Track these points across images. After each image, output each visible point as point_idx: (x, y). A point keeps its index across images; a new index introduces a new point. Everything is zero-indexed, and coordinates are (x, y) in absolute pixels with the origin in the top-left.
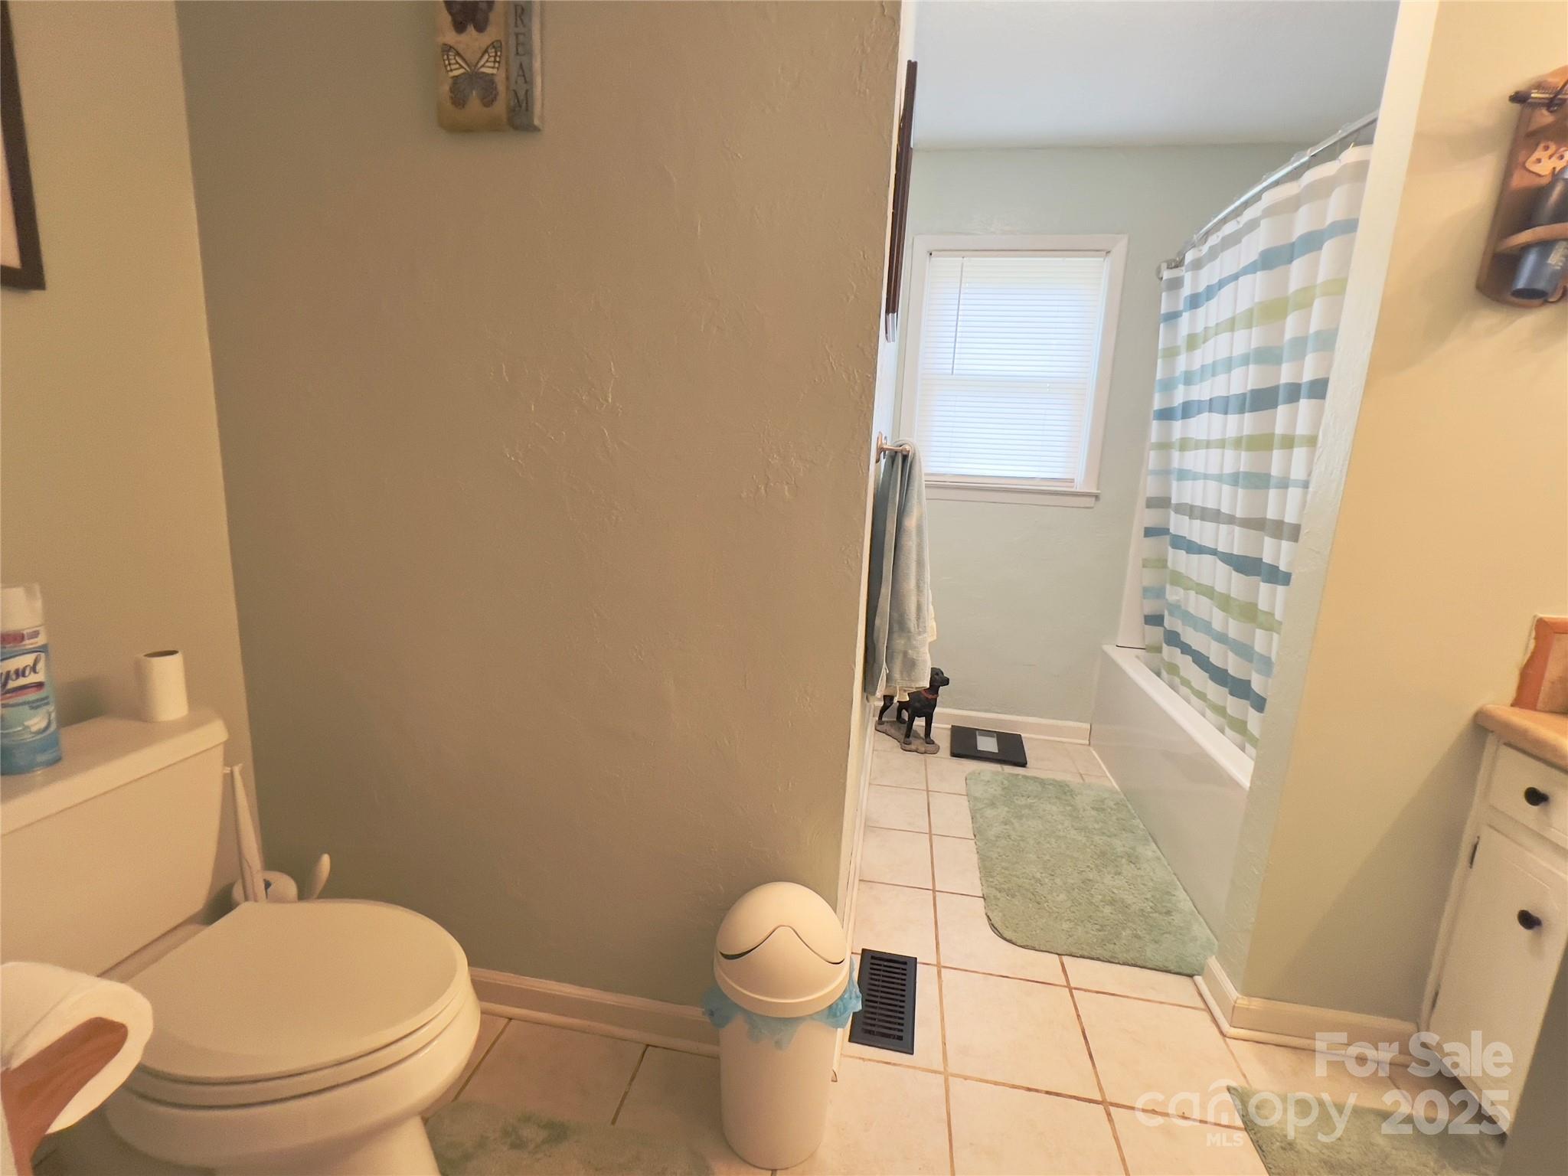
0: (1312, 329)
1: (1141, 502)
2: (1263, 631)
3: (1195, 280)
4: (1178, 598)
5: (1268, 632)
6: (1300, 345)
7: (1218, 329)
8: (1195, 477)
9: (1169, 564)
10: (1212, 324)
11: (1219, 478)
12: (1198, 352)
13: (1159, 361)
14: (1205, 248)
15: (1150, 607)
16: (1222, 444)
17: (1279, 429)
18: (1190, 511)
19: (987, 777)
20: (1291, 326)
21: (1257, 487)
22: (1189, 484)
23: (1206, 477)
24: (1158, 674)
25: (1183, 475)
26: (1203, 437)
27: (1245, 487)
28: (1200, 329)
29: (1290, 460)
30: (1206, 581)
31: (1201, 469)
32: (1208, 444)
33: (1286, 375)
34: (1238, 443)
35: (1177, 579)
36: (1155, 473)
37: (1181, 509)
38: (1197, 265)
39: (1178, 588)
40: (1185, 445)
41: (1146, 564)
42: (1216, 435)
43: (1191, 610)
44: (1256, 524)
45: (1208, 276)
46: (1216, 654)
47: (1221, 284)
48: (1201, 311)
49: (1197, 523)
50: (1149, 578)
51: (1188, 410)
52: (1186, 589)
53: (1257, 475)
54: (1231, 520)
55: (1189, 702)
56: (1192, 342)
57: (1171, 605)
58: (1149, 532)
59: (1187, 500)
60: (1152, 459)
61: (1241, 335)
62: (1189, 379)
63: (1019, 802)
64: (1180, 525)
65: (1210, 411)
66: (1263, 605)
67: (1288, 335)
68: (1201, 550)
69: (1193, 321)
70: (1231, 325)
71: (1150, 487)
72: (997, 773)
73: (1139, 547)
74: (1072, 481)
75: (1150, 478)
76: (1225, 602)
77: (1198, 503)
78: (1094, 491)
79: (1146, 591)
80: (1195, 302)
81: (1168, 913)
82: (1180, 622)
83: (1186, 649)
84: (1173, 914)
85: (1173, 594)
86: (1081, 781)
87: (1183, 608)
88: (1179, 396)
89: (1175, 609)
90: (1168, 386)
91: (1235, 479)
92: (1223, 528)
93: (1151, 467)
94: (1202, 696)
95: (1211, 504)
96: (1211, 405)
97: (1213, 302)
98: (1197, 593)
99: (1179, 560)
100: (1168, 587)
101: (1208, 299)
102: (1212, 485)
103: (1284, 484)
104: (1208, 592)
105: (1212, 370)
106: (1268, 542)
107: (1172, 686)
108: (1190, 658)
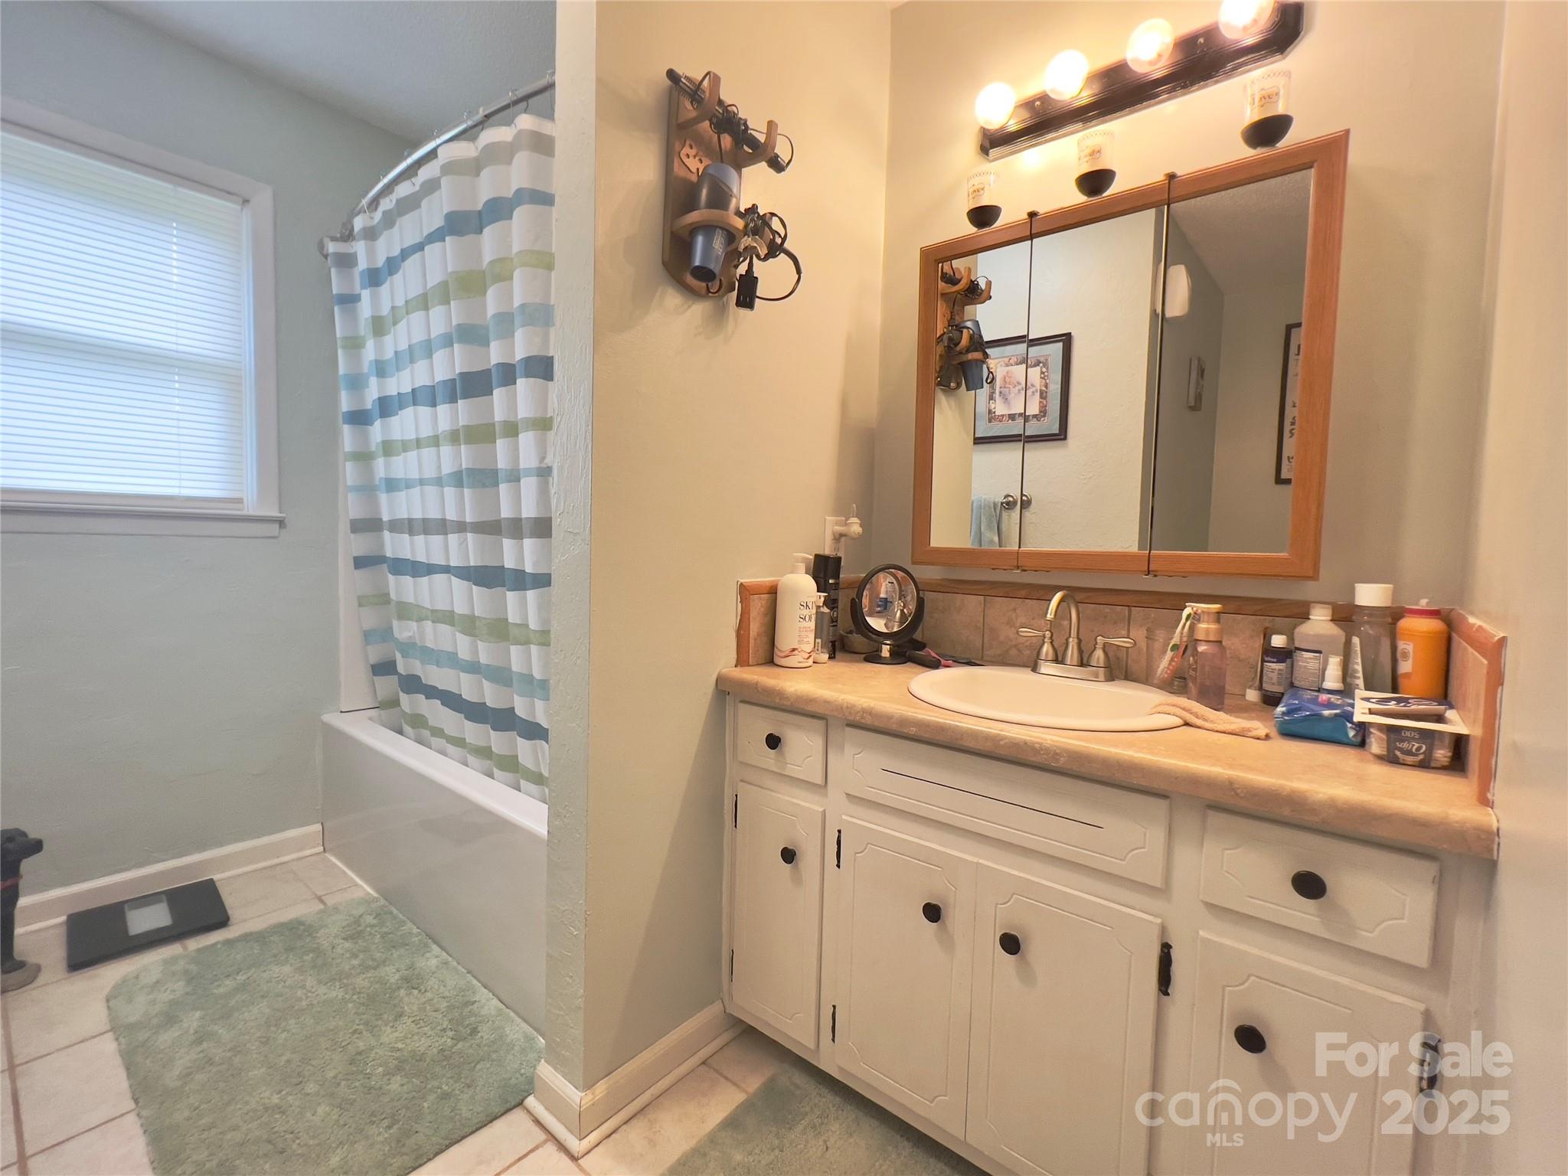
0: (517, 303)
1: (343, 527)
2: (519, 646)
3: (371, 253)
4: (410, 634)
5: (524, 647)
6: (506, 322)
7: (409, 307)
8: (409, 484)
9: (393, 596)
10: (400, 302)
11: (439, 482)
12: (388, 339)
13: (340, 352)
14: (378, 216)
15: (375, 654)
16: (435, 441)
17: (499, 416)
18: (410, 527)
19: (155, 975)
20: (492, 303)
21: (484, 486)
22: (402, 495)
23: (422, 482)
24: (400, 732)
25: (392, 485)
26: (411, 435)
27: (472, 486)
28: (385, 311)
29: (516, 449)
30: (442, 605)
31: (414, 475)
32: (419, 443)
33: (496, 354)
34: (454, 437)
35: (405, 611)
36: (358, 489)
37: (396, 526)
38: (371, 234)
39: (411, 622)
40: (389, 448)
41: (362, 601)
42: (426, 432)
43: (429, 644)
44: (491, 528)
45: (387, 246)
46: (467, 687)
47: (405, 254)
48: (384, 289)
49: (420, 539)
50: (370, 619)
51: (386, 407)
52: (420, 620)
53: (481, 471)
54: (461, 527)
55: (443, 753)
56: (379, 327)
57: (402, 643)
58: (360, 563)
59: (403, 514)
60: (350, 473)
61: (437, 313)
62: (381, 369)
63: (221, 990)
64: (396, 545)
65: (415, 404)
66: (513, 617)
67: (491, 311)
68: (430, 569)
69: (375, 301)
70: (423, 302)
71: (353, 508)
72: (173, 960)
73: (348, 583)
74: (239, 501)
75: (351, 496)
76: (469, 625)
77: (418, 515)
78: (275, 513)
79: (368, 636)
80: (374, 278)
81: (474, 1031)
82: (418, 663)
83: (431, 692)
84: (480, 1028)
85: (404, 631)
86: (322, 907)
87: (419, 644)
88: (372, 392)
89: (408, 648)
90: (356, 383)
91: (458, 479)
92: (453, 538)
93: (349, 483)
94: (459, 742)
95: (434, 514)
96: (415, 397)
97: (398, 278)
98: (433, 622)
99: (405, 588)
100: (395, 623)
101: (391, 273)
102: (431, 491)
103: (515, 477)
104: (447, 617)
105: (410, 355)
106: (508, 544)
107: (420, 741)
108: (439, 702)
